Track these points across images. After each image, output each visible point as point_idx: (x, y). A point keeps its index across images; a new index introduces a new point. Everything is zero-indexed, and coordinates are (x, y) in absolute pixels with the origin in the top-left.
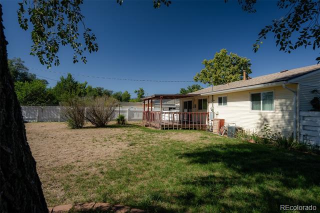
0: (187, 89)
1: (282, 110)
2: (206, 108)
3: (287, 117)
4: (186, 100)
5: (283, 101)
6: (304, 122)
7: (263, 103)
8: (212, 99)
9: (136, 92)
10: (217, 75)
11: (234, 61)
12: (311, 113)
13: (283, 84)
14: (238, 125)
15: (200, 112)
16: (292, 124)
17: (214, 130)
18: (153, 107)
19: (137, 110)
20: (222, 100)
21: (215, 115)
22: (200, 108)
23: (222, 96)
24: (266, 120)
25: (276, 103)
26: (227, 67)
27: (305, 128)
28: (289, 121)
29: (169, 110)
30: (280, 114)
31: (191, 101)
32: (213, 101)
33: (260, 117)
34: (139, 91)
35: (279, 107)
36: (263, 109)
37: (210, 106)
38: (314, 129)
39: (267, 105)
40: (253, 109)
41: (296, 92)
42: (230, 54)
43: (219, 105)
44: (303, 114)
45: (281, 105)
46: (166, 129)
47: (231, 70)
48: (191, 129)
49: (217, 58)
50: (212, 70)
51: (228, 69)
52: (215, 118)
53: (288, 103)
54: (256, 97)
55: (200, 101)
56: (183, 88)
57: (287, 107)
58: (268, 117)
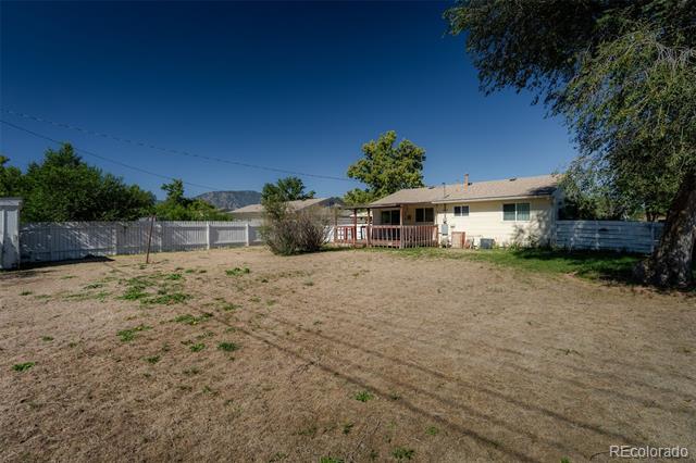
1: (539, 221)
2: (432, 220)
3: (543, 226)
4: (387, 209)
5: (541, 212)
7: (518, 214)
8: (445, 208)
12: (564, 222)
13: (549, 197)
15: (425, 225)
16: (549, 232)
17: (454, 246)
20: (460, 209)
21: (449, 227)
22: (420, 220)
23: (461, 206)
24: (522, 231)
25: (533, 214)
27: (559, 234)
28: (546, 230)
30: (537, 224)
31: (398, 211)
32: (445, 211)
33: (514, 228)
35: (535, 217)
36: (518, 220)
37: (439, 218)
38: (566, 234)
39: (522, 216)
40: (505, 219)
41: (552, 204)
43: (456, 216)
44: (558, 222)
45: (538, 216)
49: (383, 144)
52: (449, 231)
53: (545, 214)
54: (509, 208)
55: (419, 211)
57: (544, 217)
58: (524, 228)
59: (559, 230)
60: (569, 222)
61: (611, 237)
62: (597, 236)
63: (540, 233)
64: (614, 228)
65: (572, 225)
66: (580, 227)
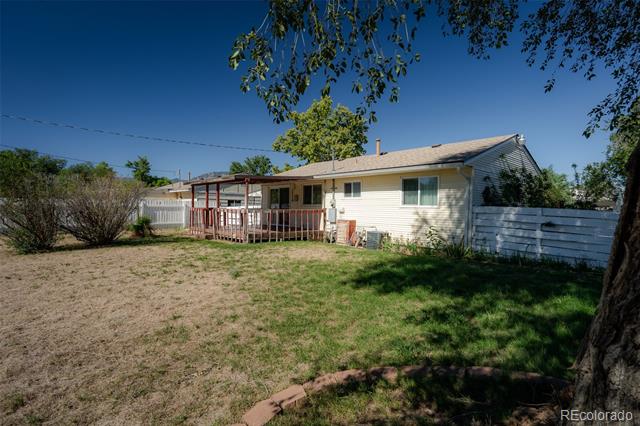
0: (243, 164)
1: (450, 206)
2: (319, 201)
3: (456, 215)
4: (276, 186)
5: (452, 191)
6: (479, 220)
7: (421, 194)
8: (333, 185)
9: (129, 165)
10: (318, 143)
11: (344, 119)
12: (487, 209)
13: (458, 166)
14: (381, 229)
15: (311, 208)
16: (463, 225)
17: (338, 240)
18: (195, 200)
19: (162, 205)
20: (352, 188)
21: (338, 213)
22: (307, 201)
23: (352, 182)
24: (425, 221)
25: (441, 194)
26: (332, 128)
27: (479, 229)
28: (459, 221)
29: (229, 205)
30: (447, 212)
31: (288, 189)
32: (334, 189)
33: (416, 217)
34: (137, 164)
35: (444, 200)
36: (421, 204)
37: (328, 198)
38: (489, 230)
39: (426, 198)
40: (404, 203)
41: (469, 179)
42: (339, 106)
43: (346, 196)
44: (478, 210)
45: (448, 197)
46: (257, 241)
47: (339, 135)
48: (299, 239)
49: (315, 110)
50: (309, 132)
51: (333, 132)
52: (338, 218)
53: (459, 195)
54: (410, 185)
55: (307, 189)
56: (236, 161)
57: (458, 200)
58: (429, 216)
59: (479, 222)
60: (494, 209)
61: (562, 237)
62: (539, 234)
63: (450, 225)
64: (568, 221)
65: (499, 214)
66: (512, 217)
